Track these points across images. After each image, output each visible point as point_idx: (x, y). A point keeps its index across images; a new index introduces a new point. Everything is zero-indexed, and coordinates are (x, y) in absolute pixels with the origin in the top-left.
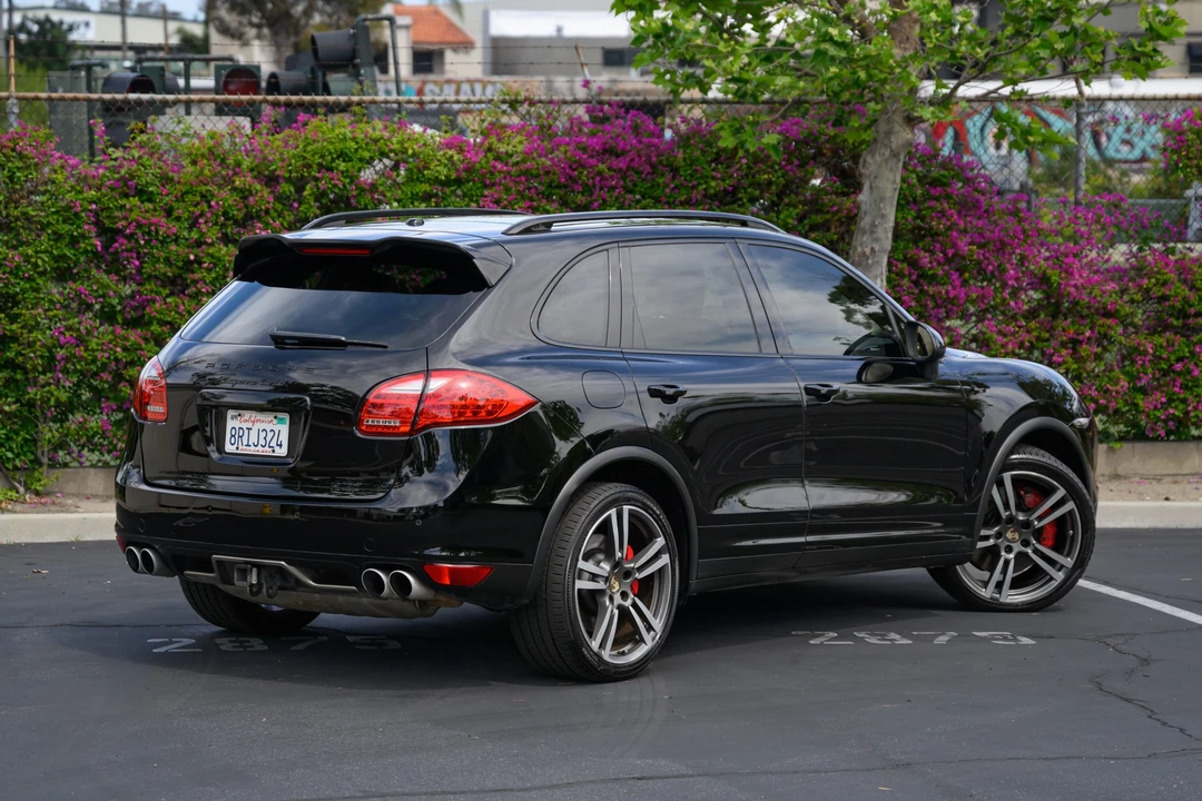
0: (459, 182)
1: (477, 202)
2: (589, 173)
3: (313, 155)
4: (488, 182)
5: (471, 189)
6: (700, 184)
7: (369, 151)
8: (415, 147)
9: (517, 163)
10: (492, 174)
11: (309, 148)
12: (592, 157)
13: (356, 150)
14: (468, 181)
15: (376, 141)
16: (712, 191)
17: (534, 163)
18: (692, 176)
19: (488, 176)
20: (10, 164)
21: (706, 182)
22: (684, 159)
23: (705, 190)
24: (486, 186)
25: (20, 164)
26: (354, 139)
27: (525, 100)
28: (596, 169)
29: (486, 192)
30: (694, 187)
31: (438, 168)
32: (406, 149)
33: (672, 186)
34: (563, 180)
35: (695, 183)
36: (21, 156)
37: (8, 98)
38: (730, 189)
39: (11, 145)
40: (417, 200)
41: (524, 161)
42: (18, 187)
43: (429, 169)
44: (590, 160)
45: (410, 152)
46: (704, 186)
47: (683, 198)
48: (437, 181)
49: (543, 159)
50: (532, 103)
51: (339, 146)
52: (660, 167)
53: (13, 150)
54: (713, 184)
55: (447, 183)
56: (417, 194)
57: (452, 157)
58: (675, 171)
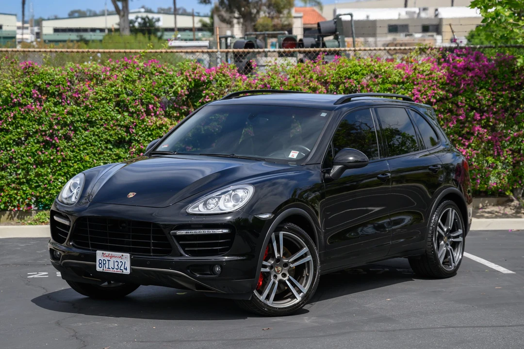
0: (403, 83)
1: (411, 91)
2: (459, 78)
3: (343, 73)
4: (415, 83)
5: (408, 86)
6: (506, 82)
7: (366, 70)
8: (385, 68)
9: (428, 75)
10: (417, 79)
11: (341, 70)
12: (459, 71)
13: (361, 70)
14: (407, 83)
15: (369, 66)
16: (512, 85)
17: (435, 74)
18: (503, 78)
19: (416, 80)
20: (220, 79)
21: (509, 81)
22: (500, 71)
23: (509, 84)
24: (414, 85)
25: (224, 79)
26: (359, 66)
27: (429, 48)
28: (462, 77)
29: (415, 87)
30: (504, 83)
31: (395, 77)
32: (381, 69)
33: (495, 83)
34: (448, 82)
35: (504, 81)
36: (224, 75)
37: (217, 52)
38: (520, 84)
39: (220, 71)
40: (386, 91)
41: (431, 74)
42: (223, 88)
43: (391, 78)
44: (459, 73)
45: (383, 70)
46: (508, 83)
47: (499, 88)
48: (394, 83)
49: (439, 72)
50: (432, 49)
51: (354, 69)
52: (489, 75)
53: (221, 73)
54: (512, 82)
55: (399, 83)
56: (386, 88)
57: (400, 72)
58: (495, 77)
